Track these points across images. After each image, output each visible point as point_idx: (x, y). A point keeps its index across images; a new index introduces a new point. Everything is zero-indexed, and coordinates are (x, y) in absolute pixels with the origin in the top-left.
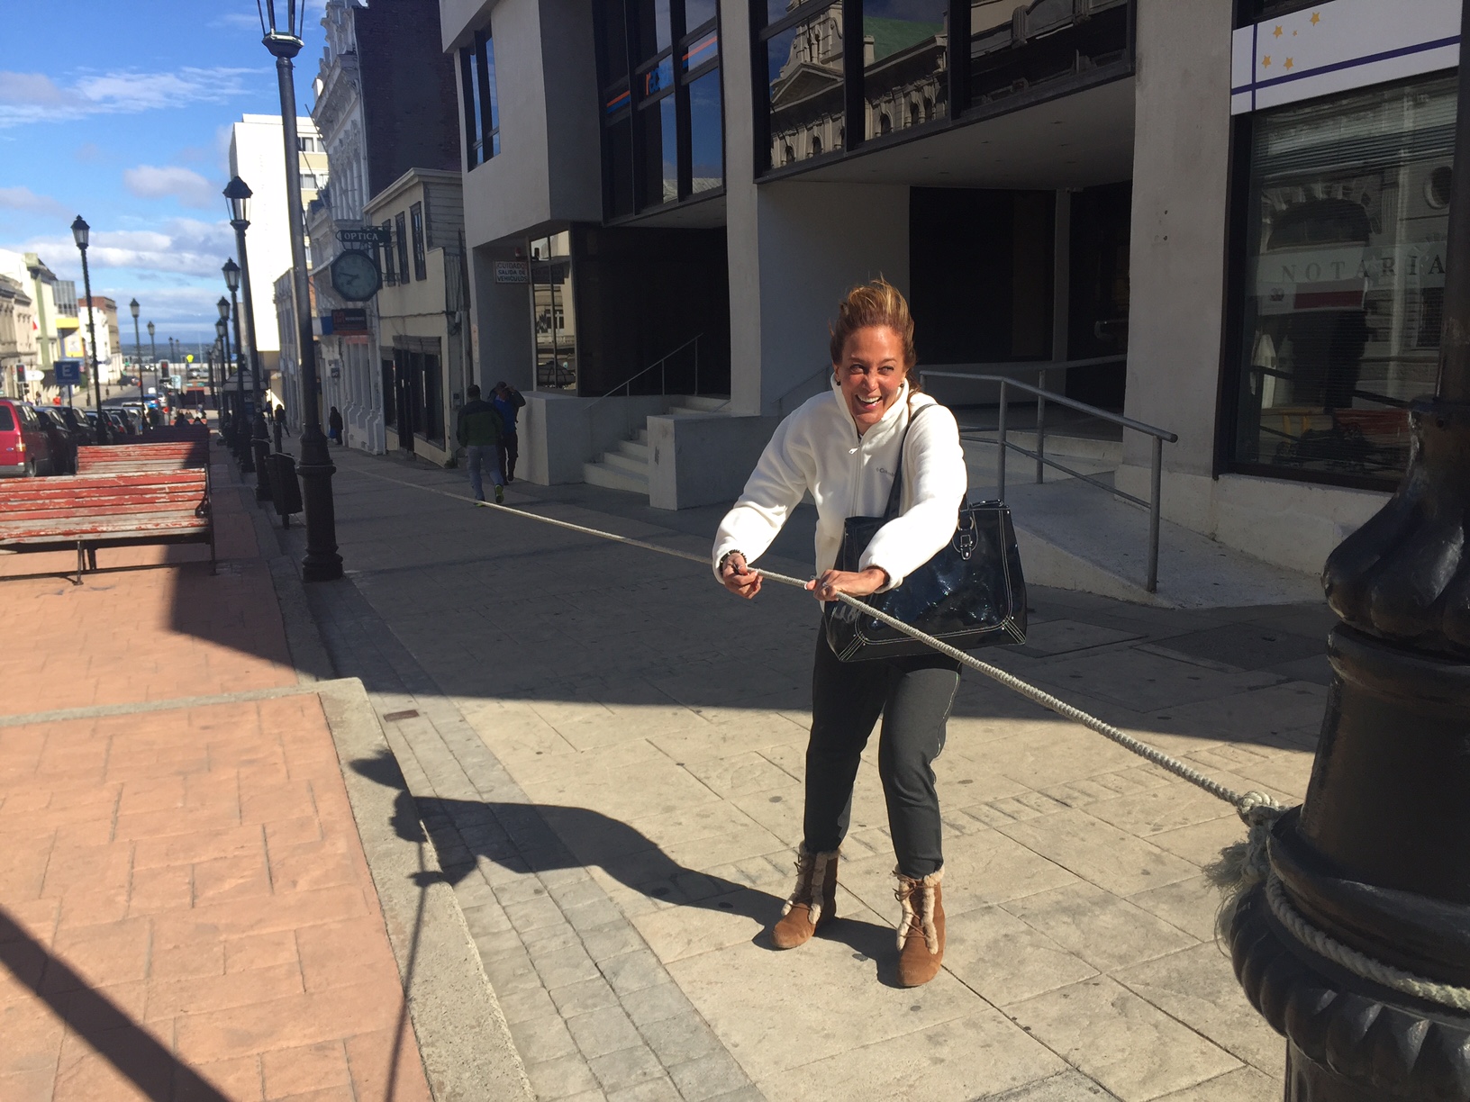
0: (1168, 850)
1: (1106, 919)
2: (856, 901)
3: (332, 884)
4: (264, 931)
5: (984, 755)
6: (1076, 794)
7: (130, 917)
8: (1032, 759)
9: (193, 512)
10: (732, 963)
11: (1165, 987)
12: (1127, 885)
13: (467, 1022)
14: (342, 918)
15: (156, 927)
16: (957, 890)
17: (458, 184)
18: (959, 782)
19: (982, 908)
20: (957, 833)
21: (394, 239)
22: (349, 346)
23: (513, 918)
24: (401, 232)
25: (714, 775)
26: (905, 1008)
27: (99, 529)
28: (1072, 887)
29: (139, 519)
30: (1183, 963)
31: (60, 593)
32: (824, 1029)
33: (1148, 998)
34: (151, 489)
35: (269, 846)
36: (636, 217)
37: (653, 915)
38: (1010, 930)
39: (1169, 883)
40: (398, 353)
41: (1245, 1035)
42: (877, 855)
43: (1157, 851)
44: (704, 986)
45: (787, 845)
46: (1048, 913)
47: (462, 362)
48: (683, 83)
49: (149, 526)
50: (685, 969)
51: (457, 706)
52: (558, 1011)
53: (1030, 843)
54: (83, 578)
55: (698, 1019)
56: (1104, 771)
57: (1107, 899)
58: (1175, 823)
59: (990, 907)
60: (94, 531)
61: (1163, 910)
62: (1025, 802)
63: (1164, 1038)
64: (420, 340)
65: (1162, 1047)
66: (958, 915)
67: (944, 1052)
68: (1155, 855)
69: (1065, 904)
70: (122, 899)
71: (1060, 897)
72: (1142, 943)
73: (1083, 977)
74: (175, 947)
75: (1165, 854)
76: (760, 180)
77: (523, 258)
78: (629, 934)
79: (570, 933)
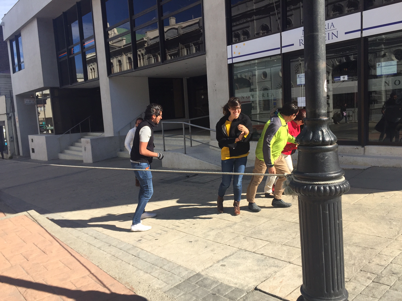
0: (244, 213)
1: (236, 226)
4: (51, 262)
7: (13, 265)
11: (252, 234)
12: (238, 220)
13: (114, 267)
15: (22, 266)
16: (205, 227)
23: (106, 251)
26: (204, 248)
28: (228, 222)
30: (253, 230)
32: (189, 254)
33: (249, 236)
35: (38, 247)
37: (141, 244)
38: (219, 232)
39: (246, 218)
44: (160, 253)
45: (164, 227)
46: (225, 228)
50: (154, 251)
52: (129, 264)
55: (162, 258)
57: (235, 223)
59: (213, 229)
61: (246, 223)
63: (254, 241)
65: (254, 243)
66: (207, 232)
67: (215, 252)
69: (227, 226)
71: (226, 225)
72: (245, 229)
73: (236, 236)
74: (30, 268)
75: (243, 214)
76: (109, 76)
77: (33, 98)
78: (136, 248)
79: (123, 251)
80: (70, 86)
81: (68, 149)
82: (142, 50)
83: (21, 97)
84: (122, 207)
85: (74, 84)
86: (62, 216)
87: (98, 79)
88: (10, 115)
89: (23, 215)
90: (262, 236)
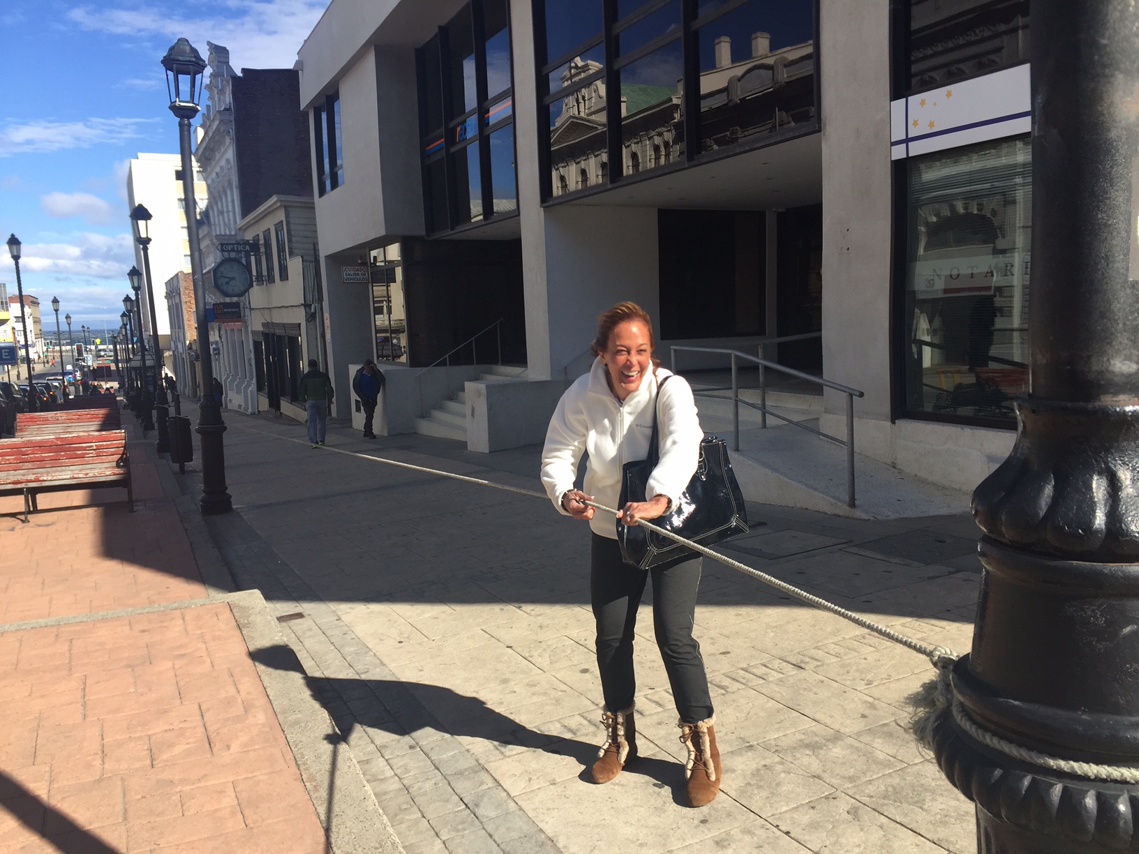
0: (878, 699)
1: (837, 751)
2: (652, 745)
3: (257, 747)
4: (209, 783)
5: (737, 633)
6: (807, 660)
7: (105, 776)
8: (773, 634)
9: (114, 464)
10: (564, 794)
11: (884, 798)
12: (851, 726)
13: (372, 845)
14: (266, 771)
15: (126, 783)
16: (726, 734)
17: (311, 207)
18: (721, 653)
19: (746, 747)
20: (723, 692)
21: (262, 250)
22: (226, 330)
23: (394, 767)
24: (268, 244)
25: (536, 654)
26: (696, 822)
27: (41, 479)
28: (811, 729)
29: (72, 471)
30: (896, 780)
31: (13, 529)
32: (638, 840)
33: (873, 807)
34: (82, 447)
35: (206, 719)
36: (450, 232)
37: (501, 761)
38: (767, 762)
39: (881, 723)
40: (266, 336)
41: (947, 831)
42: (665, 710)
43: (871, 700)
44: (545, 811)
45: (597, 705)
46: (795, 748)
47: (317, 342)
48: (486, 133)
49: (80, 476)
50: (528, 800)
51: (334, 609)
52: (437, 835)
53: (778, 697)
54: (30, 517)
55: (543, 836)
56: (826, 642)
57: (837, 737)
58: (882, 679)
59: (751, 746)
60: (37, 480)
61: (878, 743)
62: (771, 666)
63: (888, 836)
64: (284, 325)
65: (887, 842)
66: (728, 753)
68: (869, 703)
69: (807, 742)
70: (98, 763)
71: (803, 737)
72: (865, 767)
73: (824, 793)
74: (142, 797)
75: (876, 702)
76: (545, 205)
77: (364, 264)
78: (484, 775)
79: (439, 777)
80: (448, 234)
81: (441, 408)
82: (667, 131)
83: (338, 259)
84: (502, 609)
85: (459, 229)
86: (339, 613)
87: (516, 213)
88: (313, 310)
89: (224, 602)
90: (924, 813)
